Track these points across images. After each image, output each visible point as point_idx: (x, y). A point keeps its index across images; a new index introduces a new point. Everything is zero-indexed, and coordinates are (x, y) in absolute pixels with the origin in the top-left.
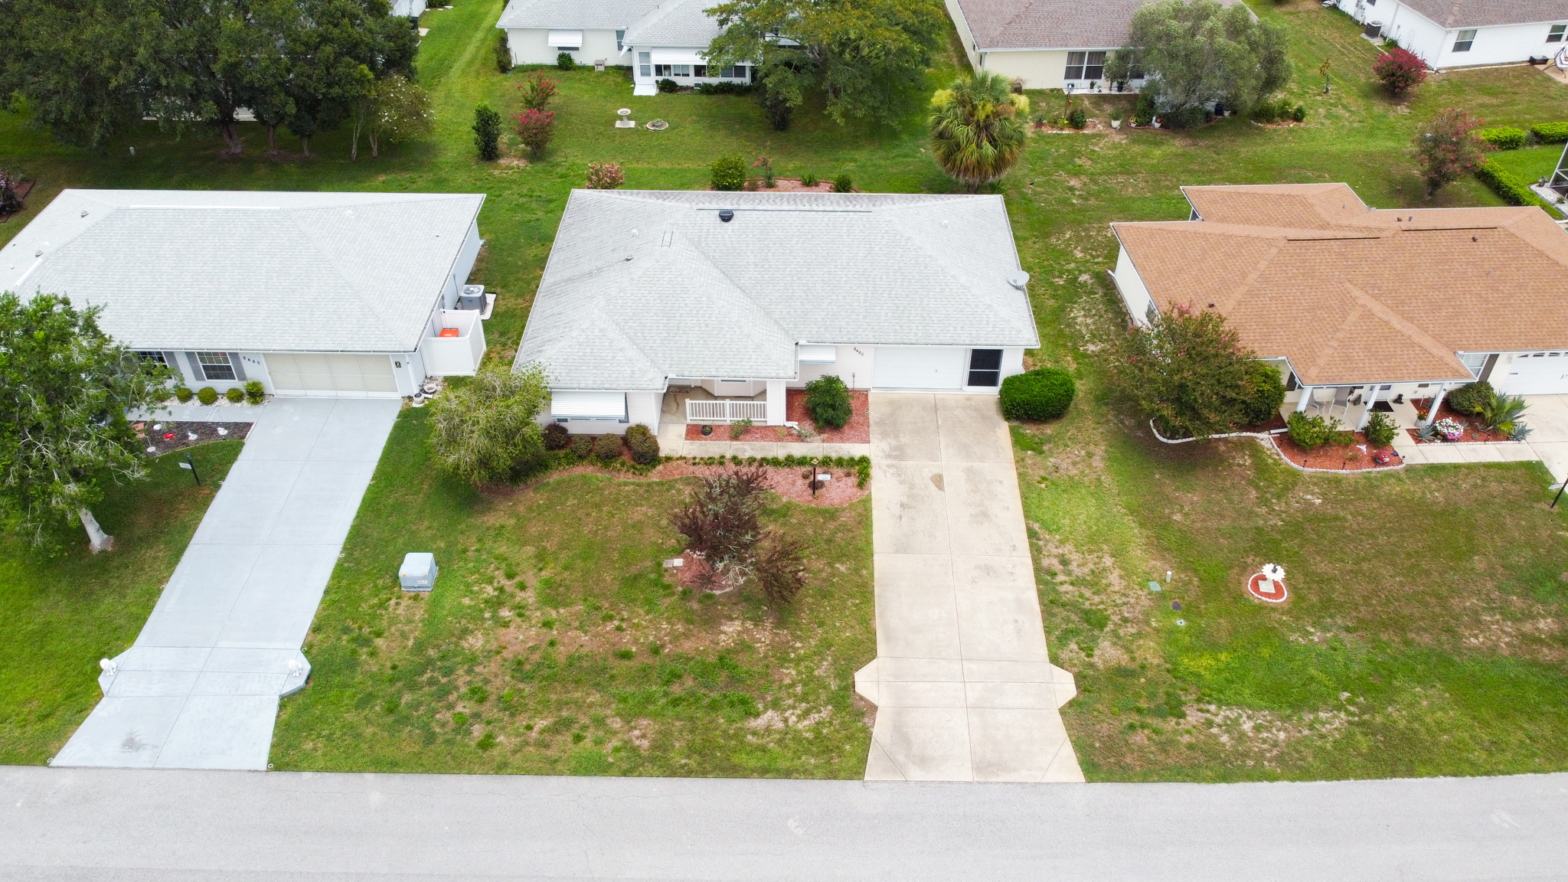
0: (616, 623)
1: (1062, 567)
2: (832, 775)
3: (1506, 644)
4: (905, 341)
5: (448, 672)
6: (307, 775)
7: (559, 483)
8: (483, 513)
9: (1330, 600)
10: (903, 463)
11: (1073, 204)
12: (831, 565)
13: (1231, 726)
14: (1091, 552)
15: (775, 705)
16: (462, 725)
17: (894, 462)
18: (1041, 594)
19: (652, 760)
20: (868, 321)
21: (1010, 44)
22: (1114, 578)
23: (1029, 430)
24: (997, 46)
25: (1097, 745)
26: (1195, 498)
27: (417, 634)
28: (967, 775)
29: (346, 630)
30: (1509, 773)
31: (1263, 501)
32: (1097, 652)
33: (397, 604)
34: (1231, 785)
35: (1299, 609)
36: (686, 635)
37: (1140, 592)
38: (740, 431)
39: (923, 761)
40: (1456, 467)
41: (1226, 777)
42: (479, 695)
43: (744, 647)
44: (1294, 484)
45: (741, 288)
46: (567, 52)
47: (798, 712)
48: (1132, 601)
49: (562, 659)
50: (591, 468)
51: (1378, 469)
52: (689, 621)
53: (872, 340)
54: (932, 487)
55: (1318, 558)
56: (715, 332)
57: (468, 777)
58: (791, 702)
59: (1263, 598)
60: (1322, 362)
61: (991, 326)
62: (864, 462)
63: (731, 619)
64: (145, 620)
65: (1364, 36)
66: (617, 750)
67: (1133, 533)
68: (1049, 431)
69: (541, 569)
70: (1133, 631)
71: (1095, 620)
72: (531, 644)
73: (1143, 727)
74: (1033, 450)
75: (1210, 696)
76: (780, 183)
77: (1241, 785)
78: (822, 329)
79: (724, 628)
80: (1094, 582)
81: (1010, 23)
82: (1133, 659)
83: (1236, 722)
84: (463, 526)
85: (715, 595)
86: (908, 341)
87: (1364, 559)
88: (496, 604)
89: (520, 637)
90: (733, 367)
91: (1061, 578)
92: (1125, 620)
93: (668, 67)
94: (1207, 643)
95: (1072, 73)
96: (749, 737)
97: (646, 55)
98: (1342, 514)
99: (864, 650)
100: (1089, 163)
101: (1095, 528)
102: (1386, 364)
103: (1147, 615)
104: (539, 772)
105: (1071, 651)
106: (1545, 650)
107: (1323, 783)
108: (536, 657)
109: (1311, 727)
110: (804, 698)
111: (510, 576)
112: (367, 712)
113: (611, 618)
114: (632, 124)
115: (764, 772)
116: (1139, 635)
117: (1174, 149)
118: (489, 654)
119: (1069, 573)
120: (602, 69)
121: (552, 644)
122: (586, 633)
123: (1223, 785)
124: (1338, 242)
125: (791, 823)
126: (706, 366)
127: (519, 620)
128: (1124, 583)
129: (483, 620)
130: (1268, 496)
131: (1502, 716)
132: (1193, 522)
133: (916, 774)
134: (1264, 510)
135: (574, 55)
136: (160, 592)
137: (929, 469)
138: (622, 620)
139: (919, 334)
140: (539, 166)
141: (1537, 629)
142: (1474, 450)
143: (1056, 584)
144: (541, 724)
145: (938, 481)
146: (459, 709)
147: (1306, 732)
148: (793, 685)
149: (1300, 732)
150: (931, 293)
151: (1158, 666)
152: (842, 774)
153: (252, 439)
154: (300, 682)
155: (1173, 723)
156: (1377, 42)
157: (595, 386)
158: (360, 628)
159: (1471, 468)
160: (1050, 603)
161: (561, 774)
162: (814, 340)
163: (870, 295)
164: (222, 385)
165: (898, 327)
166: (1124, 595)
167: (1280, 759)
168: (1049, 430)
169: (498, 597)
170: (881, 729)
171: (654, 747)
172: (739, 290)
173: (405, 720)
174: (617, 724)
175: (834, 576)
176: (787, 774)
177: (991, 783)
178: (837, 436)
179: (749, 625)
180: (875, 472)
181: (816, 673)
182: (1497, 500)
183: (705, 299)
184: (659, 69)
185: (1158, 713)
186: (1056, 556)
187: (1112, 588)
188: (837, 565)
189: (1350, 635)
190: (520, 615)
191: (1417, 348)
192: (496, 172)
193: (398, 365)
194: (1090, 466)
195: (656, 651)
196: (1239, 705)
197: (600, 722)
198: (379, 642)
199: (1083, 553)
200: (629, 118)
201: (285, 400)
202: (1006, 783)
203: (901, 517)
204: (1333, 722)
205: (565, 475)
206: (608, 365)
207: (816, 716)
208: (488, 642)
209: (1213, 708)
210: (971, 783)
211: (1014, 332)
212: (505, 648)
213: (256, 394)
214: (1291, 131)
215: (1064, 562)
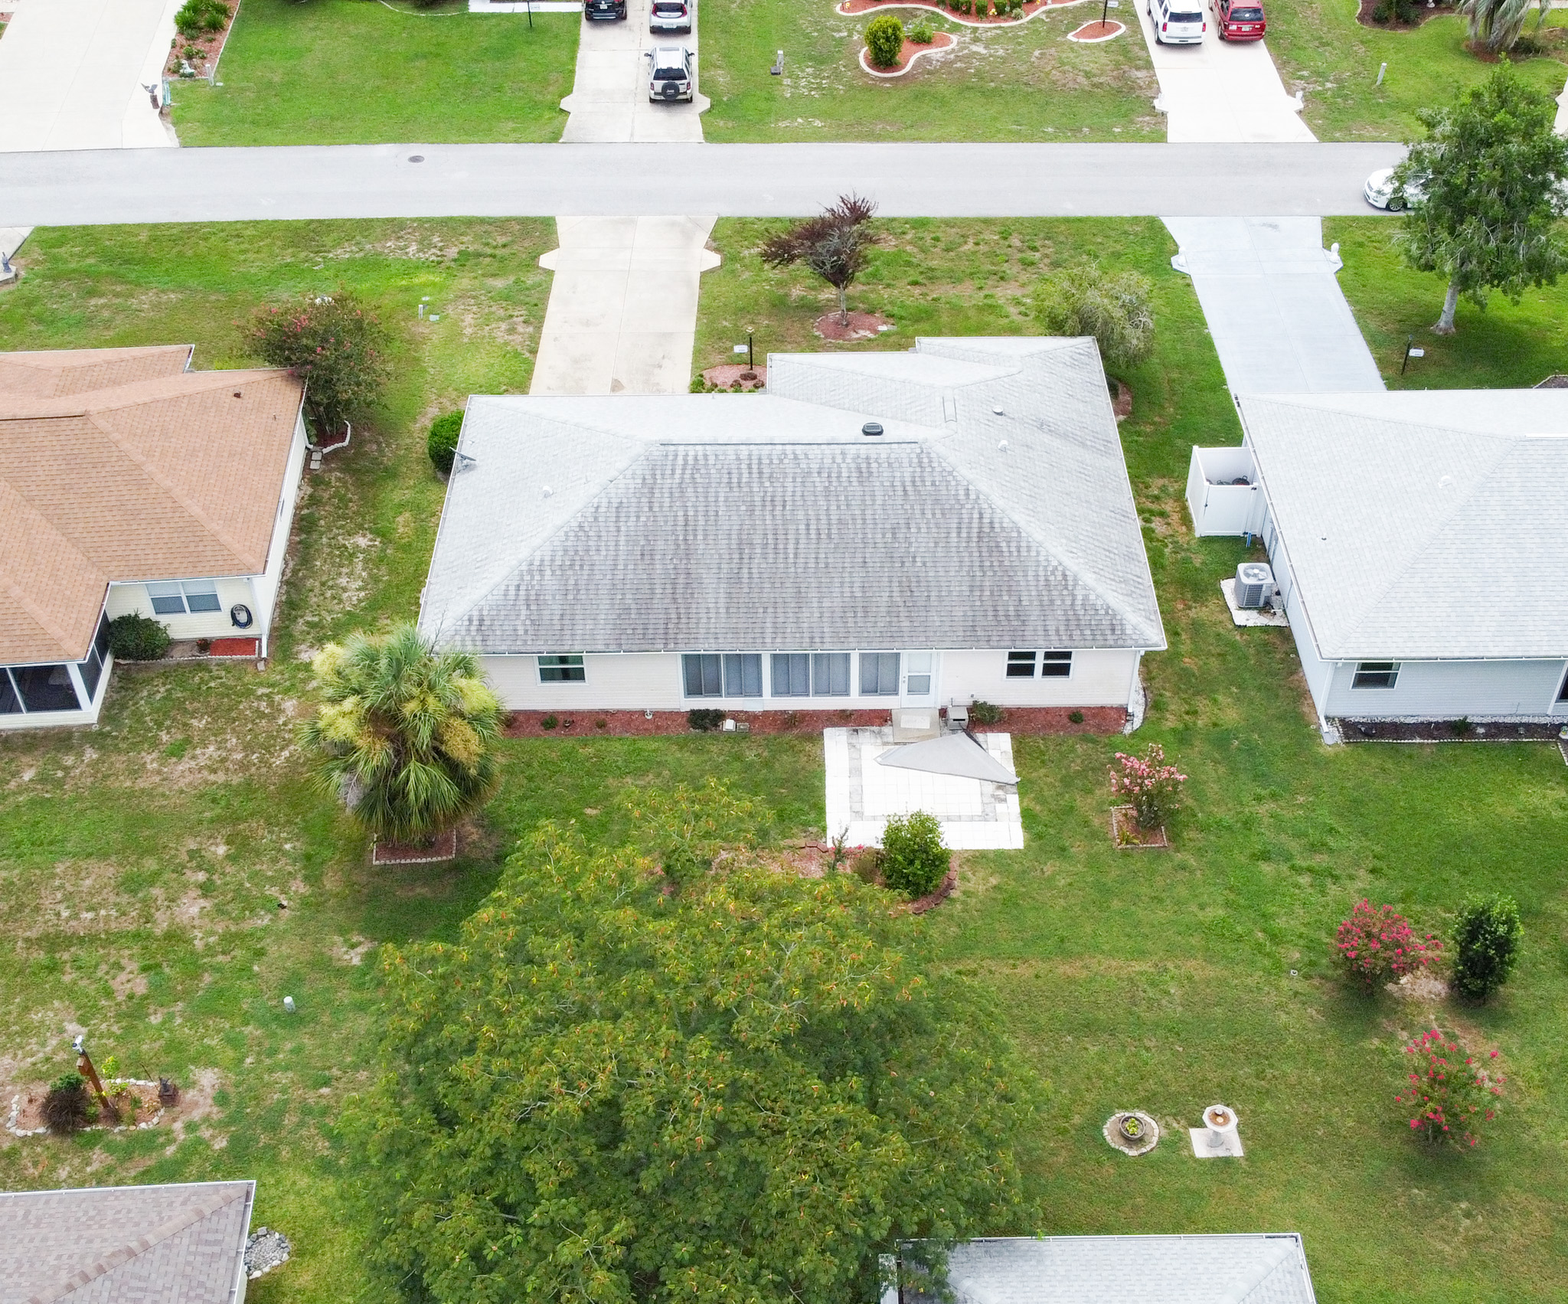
1: (515, 328)
2: (741, 219)
6: (1127, 215)
13: (425, 248)
14: (481, 338)
16: (1030, 247)
18: (543, 310)
22: (469, 320)
25: (537, 234)
28: (641, 219)
34: (449, 216)
39: (672, 224)
41: (450, 220)
54: (624, 382)
62: (695, 390)
63: (826, 299)
66: (904, 233)
69: (1012, 323)
70: (471, 293)
72: (999, 288)
73: (495, 247)
75: (430, 265)
77: (442, 215)
80: (490, 319)
82: (481, 281)
83: (419, 251)
91: (520, 319)
92: (475, 298)
99: (710, 277)
101: (467, 356)
103: (453, 301)
105: (532, 281)
107: (380, 218)
109: (362, 250)
113: (934, 299)
116: (467, 291)
119: (510, 324)
122: (954, 294)
123: (454, 217)
128: (462, 317)
133: (679, 218)
138: (924, 298)
144: (969, 246)
145: (616, 388)
146: (1038, 254)
151: (462, 278)
155: (470, 249)
160: (536, 306)
166: (467, 312)
167: (402, 229)
170: (703, 239)
171: (876, 235)
174: (909, 248)
177: (624, 215)
185: (478, 256)
186: (518, 334)
187: (475, 317)
188: (729, 326)
190: (1016, 299)
195: (889, 286)
196: (409, 260)
197: (923, 249)
199: (490, 336)
202: (613, 215)
204: (343, 253)
207: (751, 252)
209: (433, 258)
215: (512, 331)
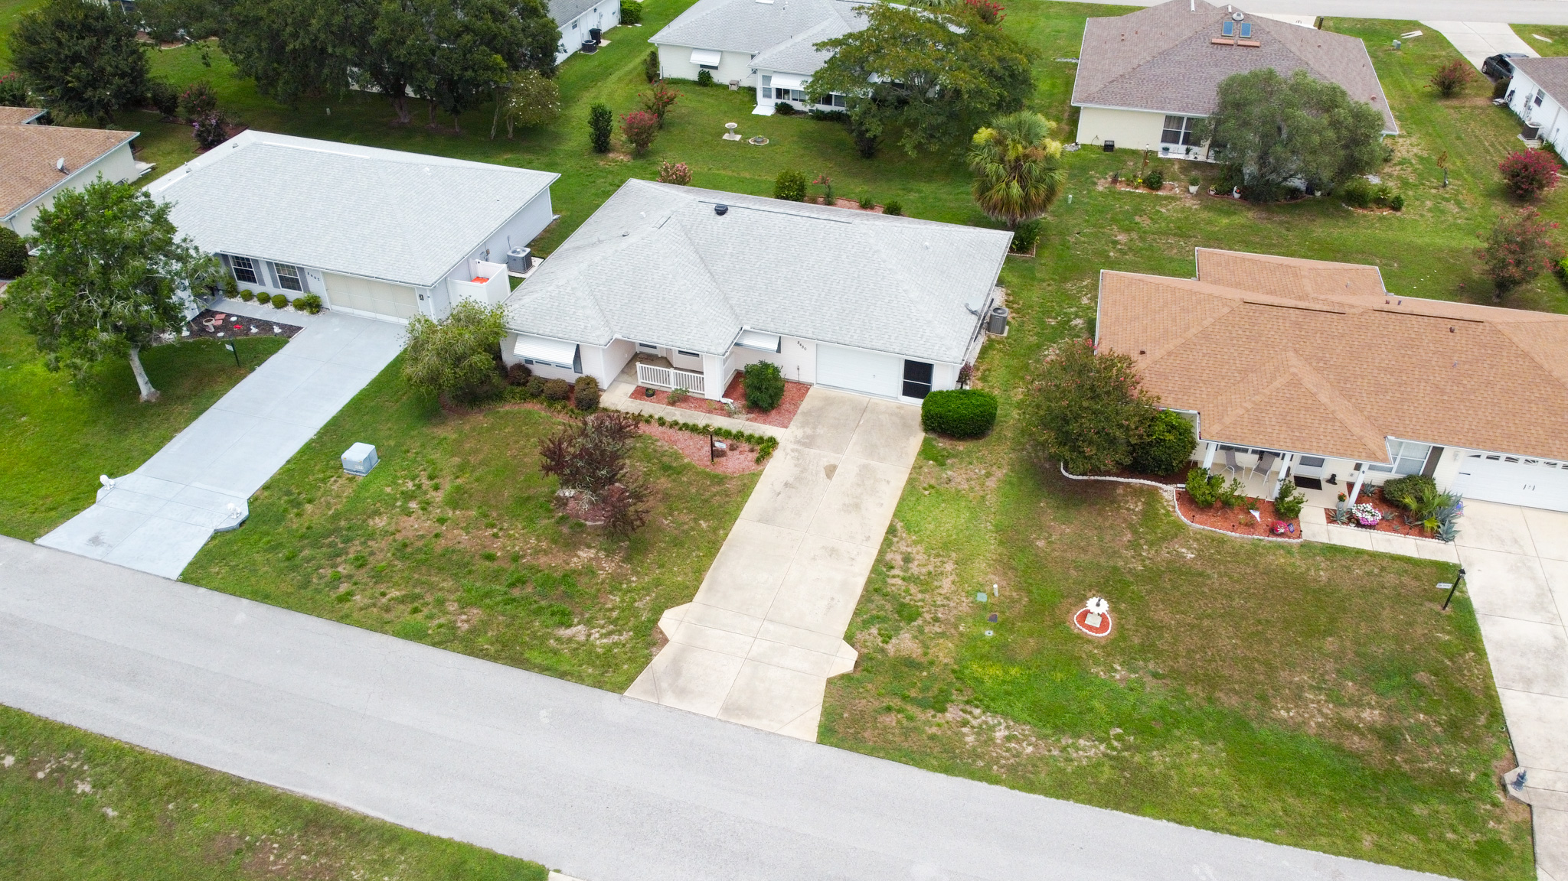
0: (495, 530)
1: (902, 563)
2: (599, 684)
3: (1317, 723)
4: (839, 341)
5: (348, 540)
6: (202, 590)
7: (507, 413)
8: (436, 425)
9: (1153, 645)
10: (807, 450)
11: (1109, 257)
12: (696, 520)
13: (984, 733)
14: (938, 556)
15: (589, 623)
16: (338, 579)
17: (800, 448)
18: (869, 581)
19: (462, 640)
20: (813, 318)
21: (1105, 101)
22: (946, 585)
23: (942, 444)
24: (1091, 102)
25: (846, 715)
26: (1068, 530)
27: (339, 507)
28: (714, 711)
29: (288, 493)
30: (1238, 835)
31: (1135, 545)
32: (894, 641)
33: (335, 481)
34: (950, 777)
35: (1116, 648)
36: (546, 552)
37: (964, 599)
38: (679, 398)
39: (682, 692)
40: (1359, 552)
41: (948, 770)
42: (361, 563)
43: (589, 571)
44: (1176, 536)
45: (711, 274)
46: (707, 70)
47: (604, 631)
48: (952, 604)
49: (439, 550)
50: (539, 406)
51: (1270, 539)
52: (554, 541)
53: (810, 335)
54: (823, 474)
55: (1161, 606)
56: (669, 306)
57: (316, 618)
58: (602, 622)
59: (1084, 630)
60: (1227, 420)
61: (924, 339)
62: (772, 443)
63: (589, 547)
64: (152, 455)
65: (1520, 137)
66: (440, 626)
67: (989, 546)
68: (961, 448)
69: (457, 477)
70: (939, 630)
71: (907, 613)
72: (421, 533)
73: (899, 711)
74: (935, 460)
75: (981, 701)
76: (840, 202)
77: (960, 779)
78: (769, 319)
79: (580, 553)
80: (926, 584)
81: (1113, 81)
82: (925, 654)
83: (992, 728)
84: (415, 433)
85: (585, 525)
86: (842, 342)
87: (1209, 616)
88: (408, 496)
89: (416, 525)
90: (673, 337)
91: (896, 572)
92: (936, 620)
93: (787, 92)
94: (1003, 653)
95: (1169, 137)
96: (552, 641)
97: (767, 79)
98: (1209, 572)
99: (685, 594)
100: (1149, 222)
101: (954, 537)
102: (1297, 434)
103: (959, 619)
104: (371, 628)
105: (869, 635)
106: (1356, 739)
107: (1042, 797)
108: (420, 544)
109: (1064, 749)
110: (614, 622)
111: (431, 478)
112: (270, 555)
113: (493, 526)
114: (738, 137)
115: (544, 670)
116: (943, 635)
117: (1243, 221)
118: (386, 533)
119: (906, 570)
120: (734, 88)
121: (437, 536)
122: (468, 533)
123: (943, 776)
124: (1297, 312)
125: (543, 713)
126: (650, 333)
127: (421, 512)
128: (953, 588)
129: (394, 506)
130: (1142, 541)
131: (1270, 786)
132: (1054, 550)
133: (670, 700)
134: (1130, 553)
135: (713, 73)
136: (172, 437)
137: (828, 458)
138: (501, 529)
139: (855, 337)
140: (639, 162)
141: (1359, 717)
142: (1389, 540)
143: (888, 576)
144: (395, 593)
145: (830, 471)
146: (340, 569)
147: (1055, 753)
148: (612, 610)
149: (1050, 751)
150: (880, 302)
151: (946, 665)
152: (608, 686)
153: (296, 341)
154: (235, 523)
155: (930, 715)
156: (1533, 144)
157: (551, 334)
158: (299, 494)
159: (1374, 556)
160: (875, 588)
161: (386, 632)
162: (759, 327)
163: (823, 296)
164: (292, 295)
165: (837, 328)
166: (947, 598)
167: (1012, 769)
168: (961, 446)
169: (414, 491)
170: (661, 659)
171: (470, 631)
172: (708, 275)
173: (294, 568)
174: (452, 607)
175: (693, 529)
176: (563, 675)
177: (731, 723)
178: (762, 417)
179: (602, 554)
180: (777, 454)
181: (636, 604)
182: (1386, 591)
183: (671, 276)
184: (780, 93)
185: (923, 704)
186: (902, 553)
187: (940, 591)
188: (702, 522)
189: (1155, 681)
190: (423, 509)
191: (1338, 424)
192: (602, 163)
193: (421, 297)
194: (982, 485)
195: (516, 558)
196: (1005, 715)
197: (441, 603)
198: (309, 507)
199: (929, 556)
200: (736, 132)
201: (337, 314)
202: (743, 726)
203: (779, 494)
204: (1087, 750)
205: (516, 408)
206: (568, 318)
207: (616, 637)
208: (389, 524)
209: (977, 712)
210: (713, 719)
211: (944, 349)
212: (399, 531)
213: (313, 306)
214: (1381, 219)
215: (907, 559)
